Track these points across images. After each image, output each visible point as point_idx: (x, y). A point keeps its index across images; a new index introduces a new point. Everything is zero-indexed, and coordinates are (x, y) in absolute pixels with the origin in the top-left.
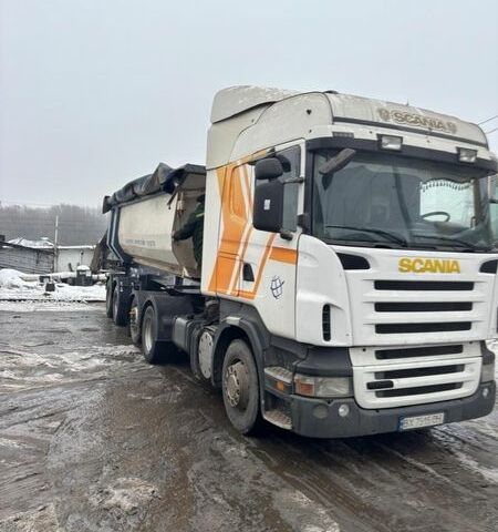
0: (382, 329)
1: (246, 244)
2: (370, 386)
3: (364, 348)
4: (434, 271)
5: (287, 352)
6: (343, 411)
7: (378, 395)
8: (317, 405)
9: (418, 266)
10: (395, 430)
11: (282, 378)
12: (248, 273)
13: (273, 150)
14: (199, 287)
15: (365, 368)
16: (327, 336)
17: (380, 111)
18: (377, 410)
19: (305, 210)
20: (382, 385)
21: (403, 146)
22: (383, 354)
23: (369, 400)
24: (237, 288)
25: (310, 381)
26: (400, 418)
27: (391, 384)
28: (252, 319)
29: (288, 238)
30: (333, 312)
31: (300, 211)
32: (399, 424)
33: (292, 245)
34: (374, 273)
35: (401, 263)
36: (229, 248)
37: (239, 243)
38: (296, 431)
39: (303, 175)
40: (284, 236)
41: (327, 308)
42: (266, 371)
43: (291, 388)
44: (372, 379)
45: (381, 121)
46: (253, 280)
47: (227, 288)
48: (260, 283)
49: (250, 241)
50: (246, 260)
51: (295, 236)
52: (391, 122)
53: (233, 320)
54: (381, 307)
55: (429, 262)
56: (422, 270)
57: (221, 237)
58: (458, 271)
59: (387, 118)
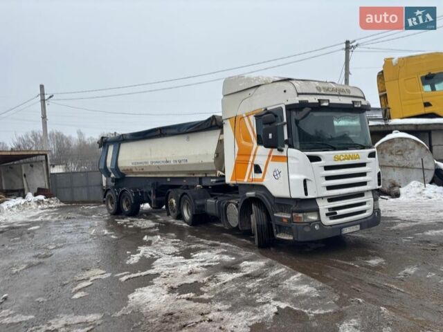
0: (329, 188)
1: (255, 155)
2: (327, 215)
3: (322, 198)
4: (349, 159)
5: (284, 205)
6: (317, 227)
7: (331, 219)
8: (304, 226)
9: (342, 158)
10: (339, 234)
11: (285, 216)
12: (257, 169)
13: (266, 109)
14: (224, 181)
15: (324, 206)
16: (306, 194)
17: (317, 88)
18: (331, 226)
19: (288, 137)
20: (332, 214)
21: (330, 104)
22: (331, 199)
23: (327, 221)
24: (251, 177)
25: (300, 215)
26: (341, 228)
27: (336, 213)
28: (262, 192)
29: (281, 151)
30: (308, 183)
31: (286, 137)
32: (341, 231)
33: (284, 154)
34: (323, 163)
35: (335, 157)
36: (243, 158)
37: (250, 155)
38: (296, 239)
39: (285, 120)
40: (279, 150)
41: (305, 181)
42: (275, 215)
43: (291, 220)
44: (328, 212)
45: (318, 92)
46: (261, 172)
47: (244, 178)
48: (266, 174)
49: (257, 154)
50: (255, 163)
51: (285, 149)
52: (322, 92)
53: (250, 194)
54: (328, 178)
55: (346, 155)
56: (344, 160)
57: (236, 153)
58: (359, 158)
59: (320, 90)
